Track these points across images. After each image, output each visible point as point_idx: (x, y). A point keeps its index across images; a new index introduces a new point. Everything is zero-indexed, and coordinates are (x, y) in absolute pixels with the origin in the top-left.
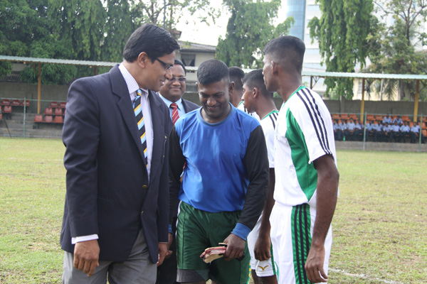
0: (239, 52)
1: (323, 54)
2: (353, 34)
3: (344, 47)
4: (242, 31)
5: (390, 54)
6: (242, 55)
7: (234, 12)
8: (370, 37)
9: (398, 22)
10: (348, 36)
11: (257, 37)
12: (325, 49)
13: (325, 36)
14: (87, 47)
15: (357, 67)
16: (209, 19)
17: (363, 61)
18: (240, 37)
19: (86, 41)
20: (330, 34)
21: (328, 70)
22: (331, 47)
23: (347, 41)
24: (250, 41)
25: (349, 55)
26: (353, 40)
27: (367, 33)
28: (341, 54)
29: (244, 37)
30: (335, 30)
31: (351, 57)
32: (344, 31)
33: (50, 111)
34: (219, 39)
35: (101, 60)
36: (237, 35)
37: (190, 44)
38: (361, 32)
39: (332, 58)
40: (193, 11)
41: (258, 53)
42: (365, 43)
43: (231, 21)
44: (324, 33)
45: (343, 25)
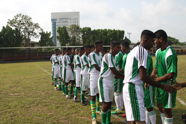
0: (43, 43)
1: (60, 43)
2: (65, 39)
5: (72, 42)
7: (42, 36)
8: (68, 39)
9: (73, 36)
11: (47, 40)
12: (60, 41)
14: (12, 44)
15: (67, 45)
16: (37, 37)
17: (68, 44)
19: (12, 43)
20: (61, 39)
21: (61, 46)
28: (63, 42)
29: (44, 40)
31: (65, 43)
32: (63, 38)
33: (7, 58)
34: (39, 41)
35: (15, 47)
36: (42, 40)
37: (33, 42)
40: (33, 36)
43: (41, 37)
45: (63, 37)
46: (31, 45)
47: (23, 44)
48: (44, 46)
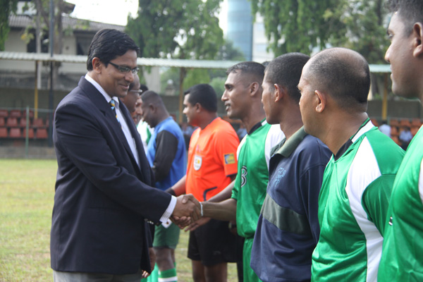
0: (156, 35)
1: (269, 38)
2: (307, 9)
3: (296, 28)
4: (160, 6)
5: (358, 35)
6: (161, 39)
8: (328, 14)
10: (300, 13)
11: (180, 15)
12: (271, 29)
13: (272, 11)
17: (323, 45)
18: (156, 15)
20: (277, 11)
22: (279, 28)
23: (299, 20)
24: (171, 19)
25: (302, 38)
26: (307, 18)
27: (325, 9)
28: (292, 38)
29: (163, 15)
30: (284, 5)
31: (306, 41)
32: (294, 7)
34: (129, 17)
36: (152, 12)
37: (88, 23)
38: (318, 8)
39: (281, 41)
41: (182, 36)
42: (322, 21)
44: (270, 8)
46: (72, 44)
47: (18, 30)
48: (156, 56)
